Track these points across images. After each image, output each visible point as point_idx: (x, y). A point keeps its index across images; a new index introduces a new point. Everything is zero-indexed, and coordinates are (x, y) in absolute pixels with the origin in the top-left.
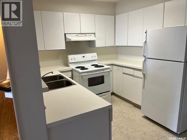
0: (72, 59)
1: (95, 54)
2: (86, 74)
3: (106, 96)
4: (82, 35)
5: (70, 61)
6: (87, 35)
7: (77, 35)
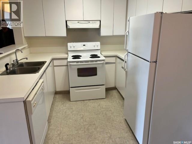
0: (71, 47)
1: (98, 43)
2: (75, 64)
3: (100, 89)
4: (85, 22)
5: (69, 49)
6: (91, 22)
7: (78, 22)
